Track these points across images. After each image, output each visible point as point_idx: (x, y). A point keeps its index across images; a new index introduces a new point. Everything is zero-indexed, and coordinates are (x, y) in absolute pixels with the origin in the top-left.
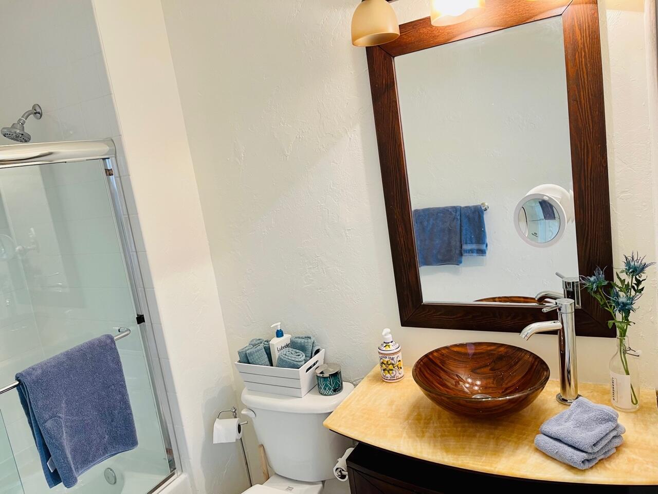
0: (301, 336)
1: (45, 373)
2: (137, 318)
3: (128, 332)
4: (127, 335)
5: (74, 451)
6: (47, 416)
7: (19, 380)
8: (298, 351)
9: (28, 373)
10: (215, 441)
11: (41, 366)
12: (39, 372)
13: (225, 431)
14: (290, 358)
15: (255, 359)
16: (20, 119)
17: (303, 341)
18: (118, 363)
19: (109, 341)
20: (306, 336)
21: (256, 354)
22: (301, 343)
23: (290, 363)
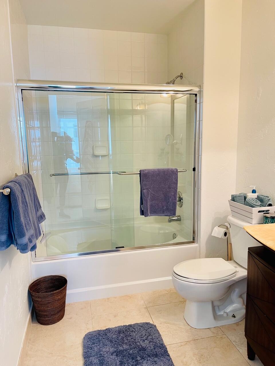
0: (264, 195)
1: (148, 173)
2: (193, 168)
3: (186, 171)
4: (185, 171)
5: (151, 206)
6: (145, 188)
7: (140, 172)
8: (258, 200)
9: (143, 170)
10: (212, 235)
11: (148, 170)
12: (147, 171)
13: (218, 232)
14: (251, 202)
15: (237, 200)
16: (174, 79)
17: (263, 197)
18: (177, 180)
19: (175, 171)
20: (267, 196)
21: (238, 197)
22: (261, 198)
23: (251, 204)
